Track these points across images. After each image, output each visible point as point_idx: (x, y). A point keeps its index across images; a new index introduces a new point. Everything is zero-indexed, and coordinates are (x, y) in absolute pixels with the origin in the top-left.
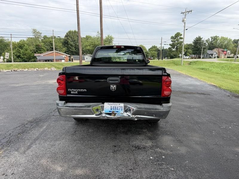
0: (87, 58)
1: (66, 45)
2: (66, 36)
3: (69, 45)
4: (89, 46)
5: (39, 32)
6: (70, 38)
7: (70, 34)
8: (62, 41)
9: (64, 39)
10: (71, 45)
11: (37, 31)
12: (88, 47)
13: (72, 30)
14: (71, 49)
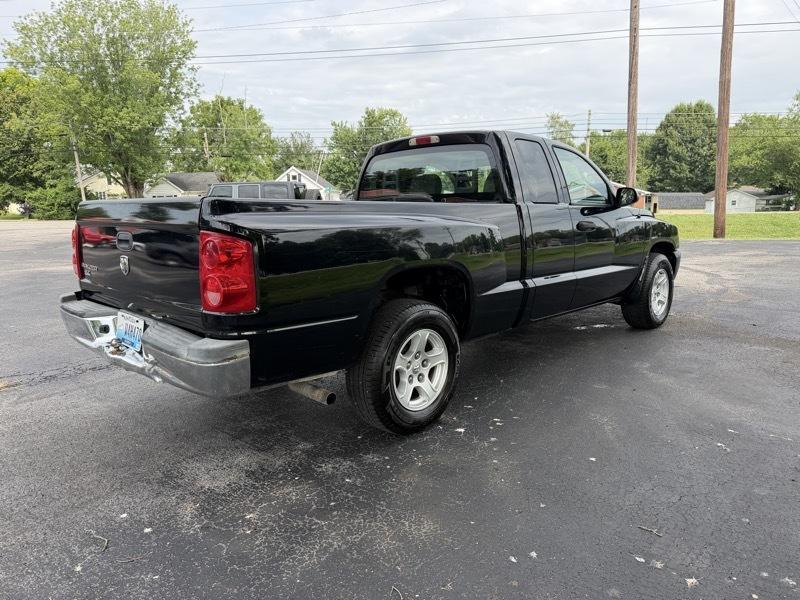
0: (734, 203)
1: (658, 157)
2: (663, 127)
3: (670, 158)
4: (749, 154)
5: (566, 122)
6: (675, 133)
7: (677, 116)
8: (646, 143)
9: (654, 138)
10: (678, 158)
11: (561, 120)
12: (744, 157)
13: (686, 103)
14: (674, 168)
